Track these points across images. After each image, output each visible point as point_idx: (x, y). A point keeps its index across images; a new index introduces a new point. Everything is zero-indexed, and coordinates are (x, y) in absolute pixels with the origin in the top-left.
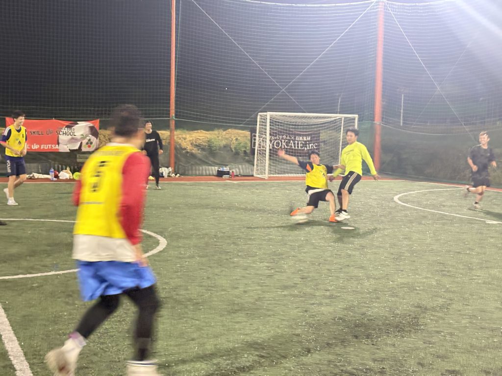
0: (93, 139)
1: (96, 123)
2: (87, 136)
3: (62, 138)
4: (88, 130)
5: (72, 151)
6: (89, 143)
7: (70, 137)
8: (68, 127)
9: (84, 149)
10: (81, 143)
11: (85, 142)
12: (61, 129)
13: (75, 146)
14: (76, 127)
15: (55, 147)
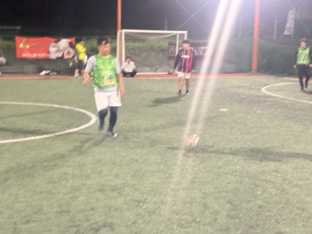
0: (71, 50)
1: (73, 40)
2: (67, 48)
3: (52, 49)
4: (67, 44)
5: (58, 58)
6: (68, 52)
7: (56, 49)
10: (64, 53)
11: (66, 52)
12: (51, 43)
13: (60, 55)
14: (60, 43)
15: (47, 56)
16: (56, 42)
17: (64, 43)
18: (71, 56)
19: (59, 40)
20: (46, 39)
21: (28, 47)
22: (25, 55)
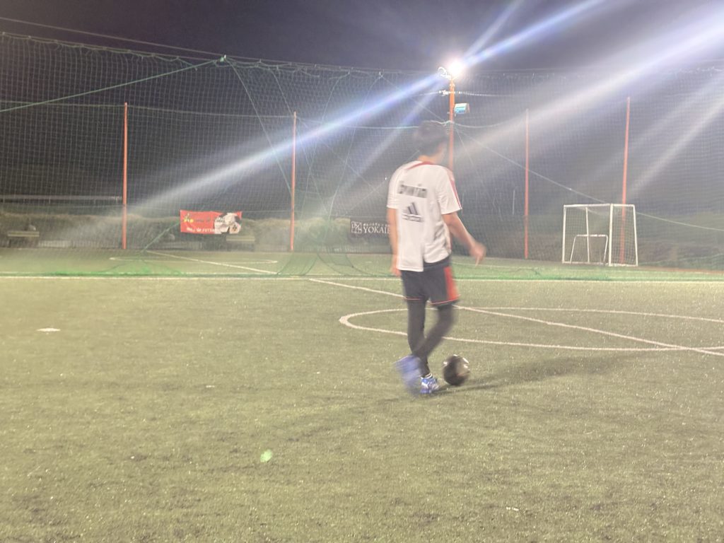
0: (236, 224)
1: (240, 214)
2: (233, 223)
3: (217, 224)
4: (234, 220)
5: (223, 233)
6: (235, 228)
7: (221, 223)
9: (231, 232)
10: (229, 229)
11: (231, 227)
12: (216, 218)
13: (225, 230)
14: (226, 217)
15: (211, 230)
16: (221, 216)
17: (230, 217)
18: (237, 231)
19: (225, 214)
20: (212, 212)
21: (192, 221)
22: (189, 229)
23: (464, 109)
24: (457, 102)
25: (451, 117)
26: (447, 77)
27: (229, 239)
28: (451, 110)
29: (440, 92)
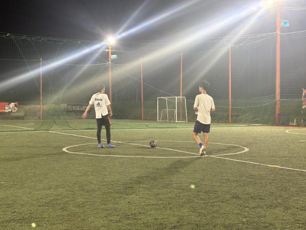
0: (16, 108)
1: (17, 103)
3: (7, 108)
4: (14, 106)
5: (9, 112)
6: (15, 109)
7: (8, 107)
8: (8, 104)
9: (13, 111)
10: (12, 110)
11: (13, 109)
12: (6, 105)
13: (10, 110)
14: (10, 105)
15: (4, 111)
17: (12, 105)
18: (15, 111)
19: (10, 103)
20: (4, 103)
23: (115, 57)
24: (112, 54)
25: (110, 61)
26: (107, 44)
27: (12, 114)
28: (110, 58)
29: (105, 50)
